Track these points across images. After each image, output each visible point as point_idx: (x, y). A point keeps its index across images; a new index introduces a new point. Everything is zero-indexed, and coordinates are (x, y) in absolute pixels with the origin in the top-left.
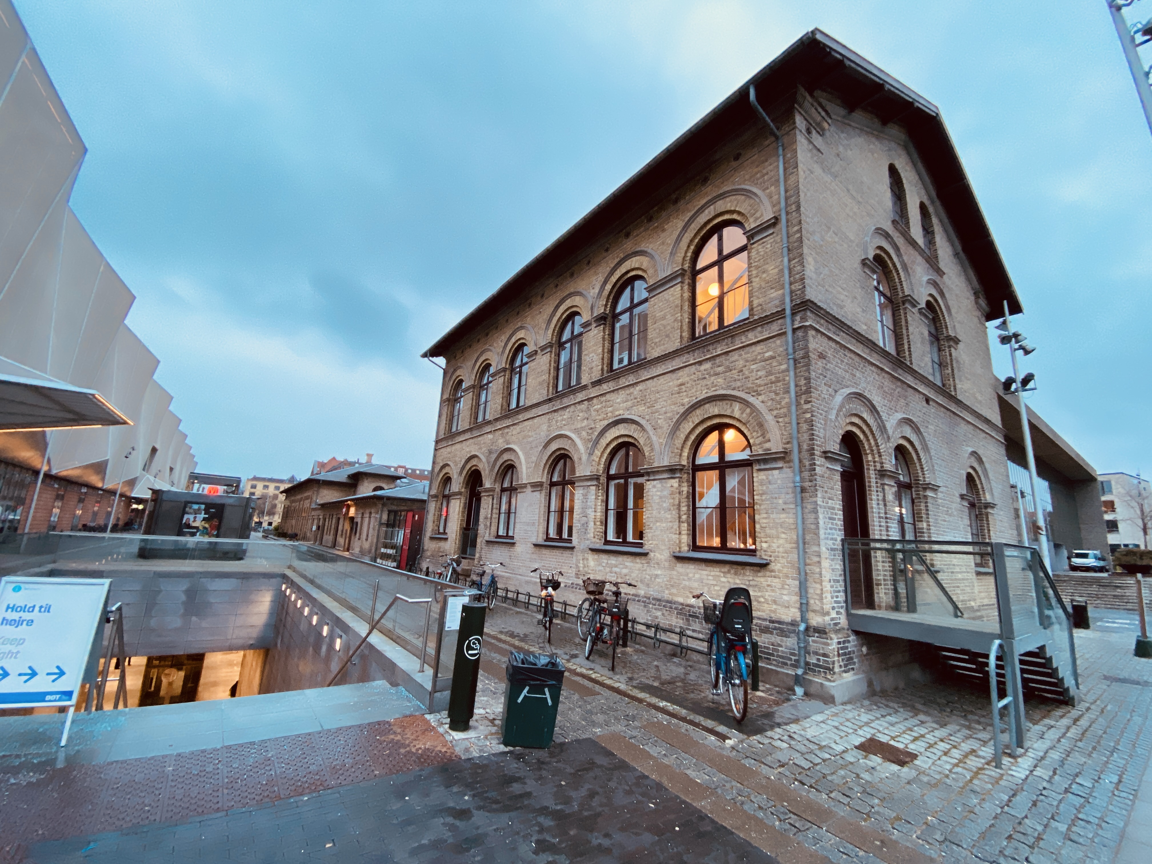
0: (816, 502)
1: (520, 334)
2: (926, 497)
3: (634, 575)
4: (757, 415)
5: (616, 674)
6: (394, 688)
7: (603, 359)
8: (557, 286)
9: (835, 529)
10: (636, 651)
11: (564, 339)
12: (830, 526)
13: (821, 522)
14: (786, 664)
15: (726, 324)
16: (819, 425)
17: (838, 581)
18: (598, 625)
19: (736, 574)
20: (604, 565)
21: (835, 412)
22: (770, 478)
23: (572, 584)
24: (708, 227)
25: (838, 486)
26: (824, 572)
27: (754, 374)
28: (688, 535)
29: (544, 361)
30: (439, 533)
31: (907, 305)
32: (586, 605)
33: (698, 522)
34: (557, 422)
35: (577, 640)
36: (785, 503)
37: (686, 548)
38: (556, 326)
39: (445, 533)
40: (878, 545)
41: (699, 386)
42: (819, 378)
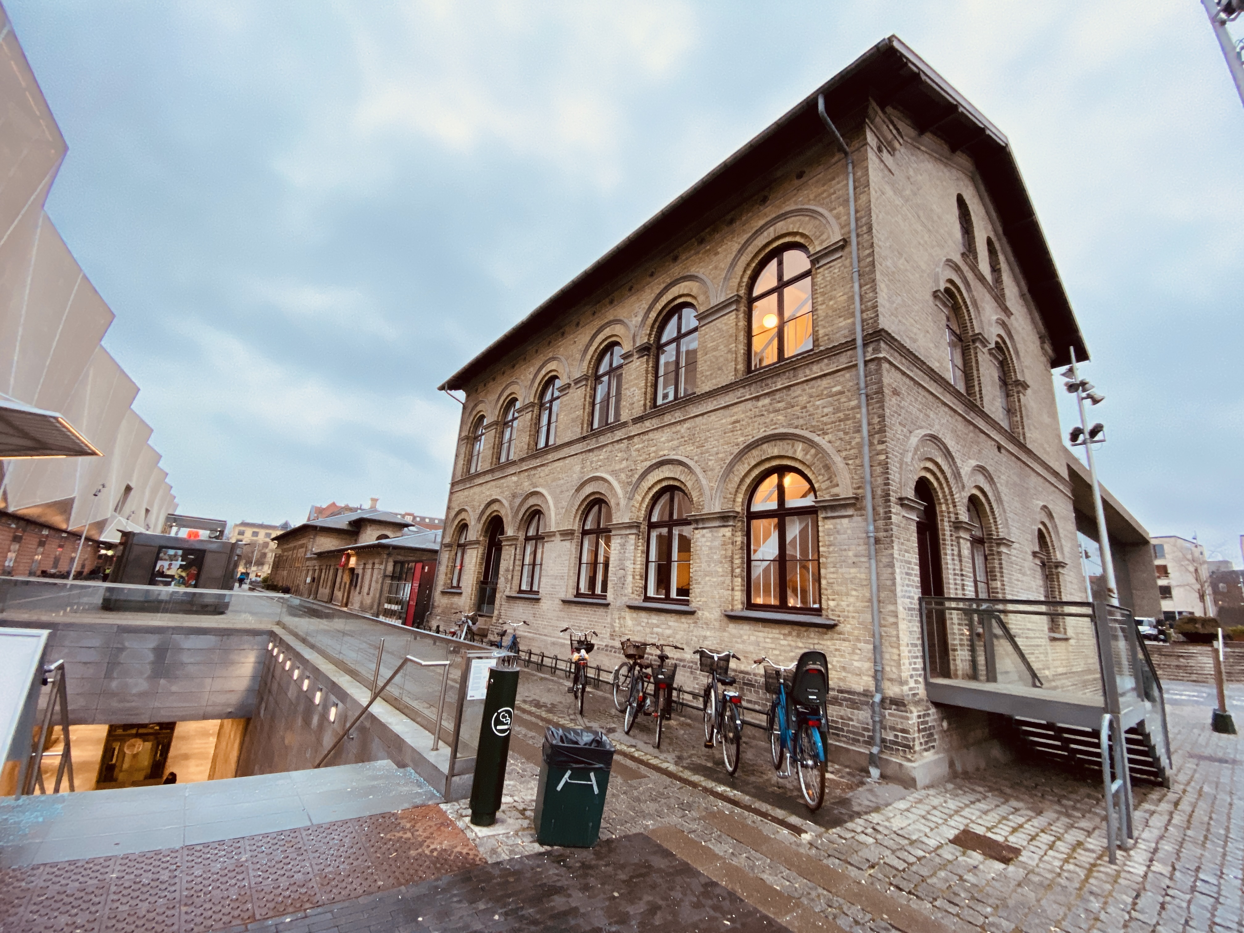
0: (892, 555)
1: (552, 366)
2: (999, 553)
3: (678, 637)
4: (823, 456)
5: (661, 752)
6: (402, 770)
7: (645, 393)
8: (594, 314)
9: (912, 586)
10: (682, 725)
11: (601, 371)
12: (907, 582)
13: (898, 578)
14: (858, 741)
15: (786, 356)
16: (894, 468)
17: (916, 645)
18: (641, 694)
19: (798, 636)
20: (643, 624)
21: (910, 455)
22: (839, 527)
23: (606, 646)
24: (767, 250)
25: (914, 537)
26: (901, 635)
27: (819, 411)
28: (742, 590)
29: (578, 395)
30: (452, 587)
31: (978, 344)
32: (624, 671)
33: (754, 576)
34: (591, 463)
35: (613, 711)
36: (856, 556)
37: (740, 606)
38: (592, 358)
39: (458, 587)
40: (953, 605)
41: (756, 424)
42: (893, 416)
